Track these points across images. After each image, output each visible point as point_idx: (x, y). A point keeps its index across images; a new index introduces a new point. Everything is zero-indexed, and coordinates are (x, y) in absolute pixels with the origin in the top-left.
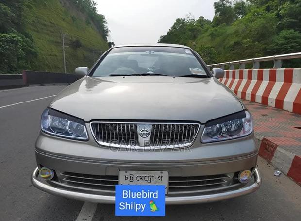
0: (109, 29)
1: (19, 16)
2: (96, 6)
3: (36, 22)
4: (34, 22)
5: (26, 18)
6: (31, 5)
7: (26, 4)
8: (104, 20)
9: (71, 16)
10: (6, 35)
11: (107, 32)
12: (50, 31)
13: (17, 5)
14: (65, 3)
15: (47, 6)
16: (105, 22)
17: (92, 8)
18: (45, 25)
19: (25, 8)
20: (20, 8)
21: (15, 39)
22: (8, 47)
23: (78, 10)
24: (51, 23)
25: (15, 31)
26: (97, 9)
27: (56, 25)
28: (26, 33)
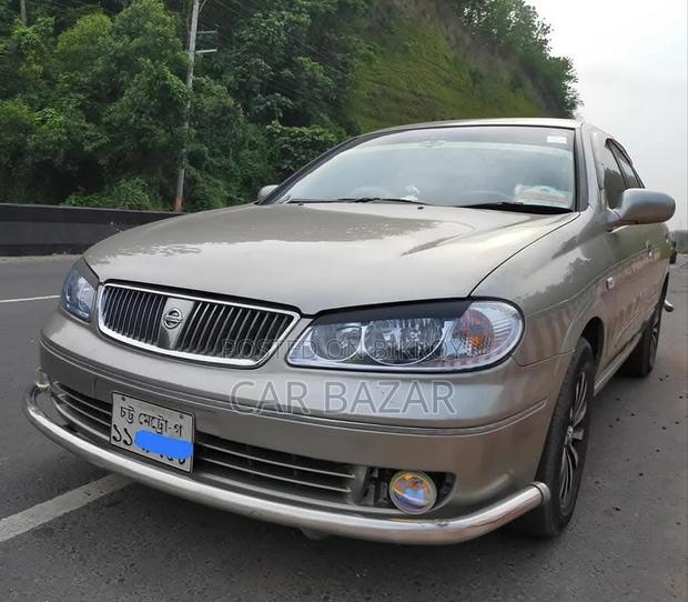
0: (580, 98)
1: (341, 84)
2: (547, 37)
3: (378, 92)
4: (374, 94)
5: (357, 88)
6: (372, 53)
7: (361, 52)
8: (568, 73)
9: (470, 72)
10: (304, 129)
11: (573, 106)
12: (408, 114)
13: (339, 57)
14: (458, 40)
15: (411, 51)
16: (570, 78)
17: (535, 44)
18: (397, 100)
19: (357, 62)
20: (345, 64)
21: (321, 138)
22: (304, 157)
23: (493, 53)
24: (415, 93)
25: (327, 119)
26: (549, 45)
27: (426, 99)
28: (350, 124)
